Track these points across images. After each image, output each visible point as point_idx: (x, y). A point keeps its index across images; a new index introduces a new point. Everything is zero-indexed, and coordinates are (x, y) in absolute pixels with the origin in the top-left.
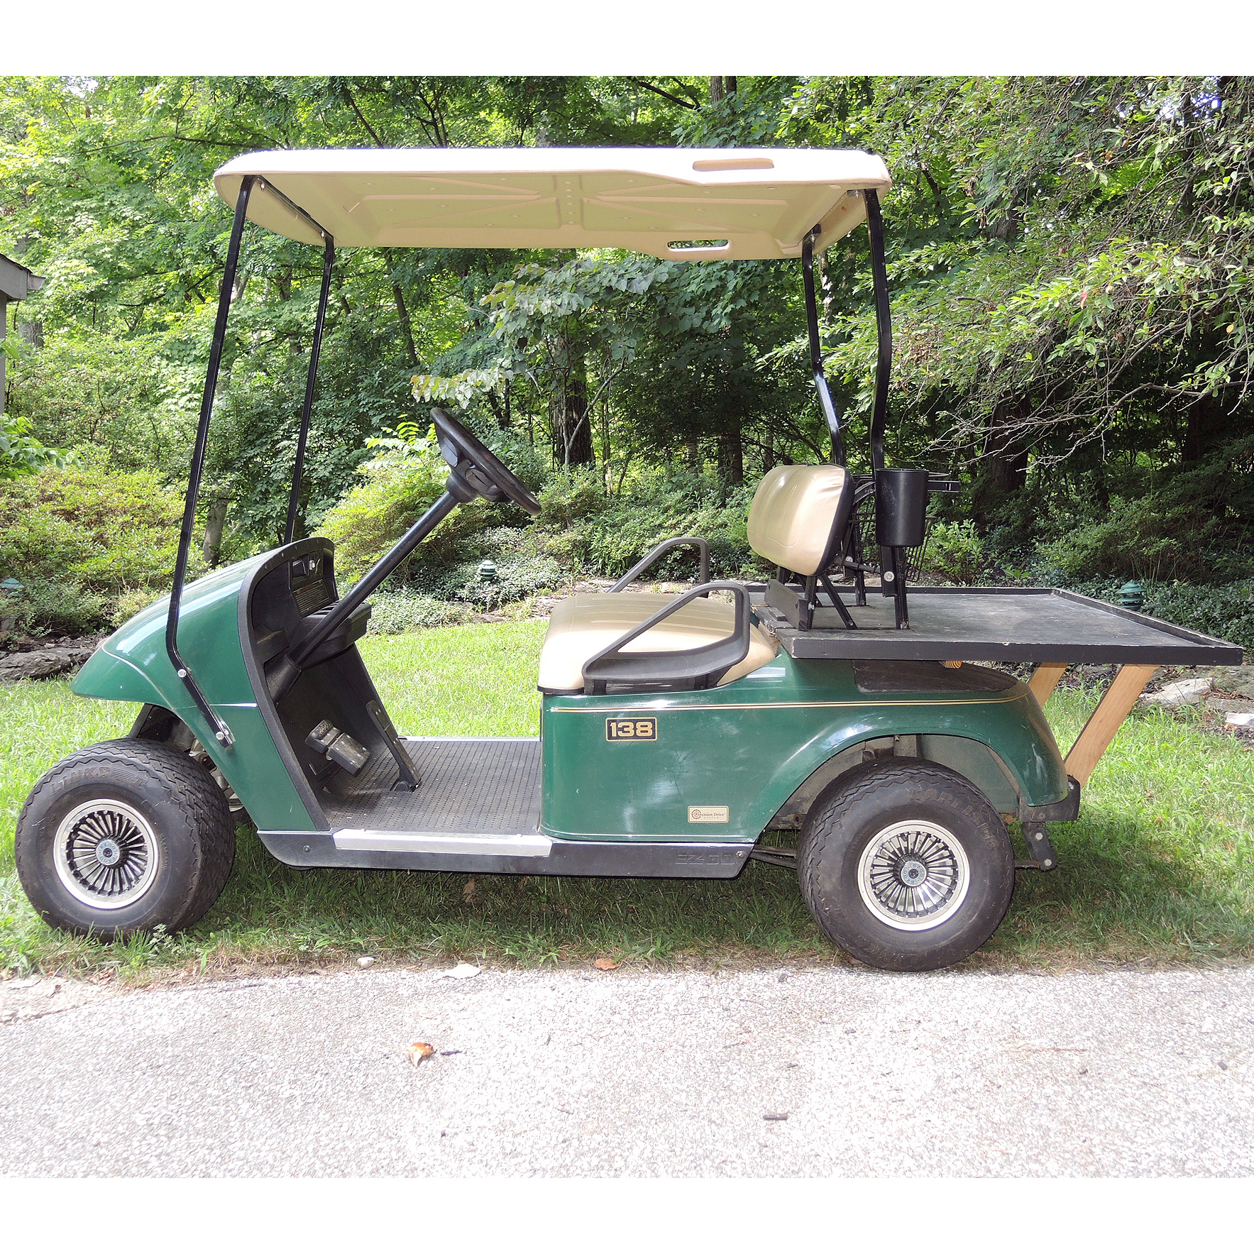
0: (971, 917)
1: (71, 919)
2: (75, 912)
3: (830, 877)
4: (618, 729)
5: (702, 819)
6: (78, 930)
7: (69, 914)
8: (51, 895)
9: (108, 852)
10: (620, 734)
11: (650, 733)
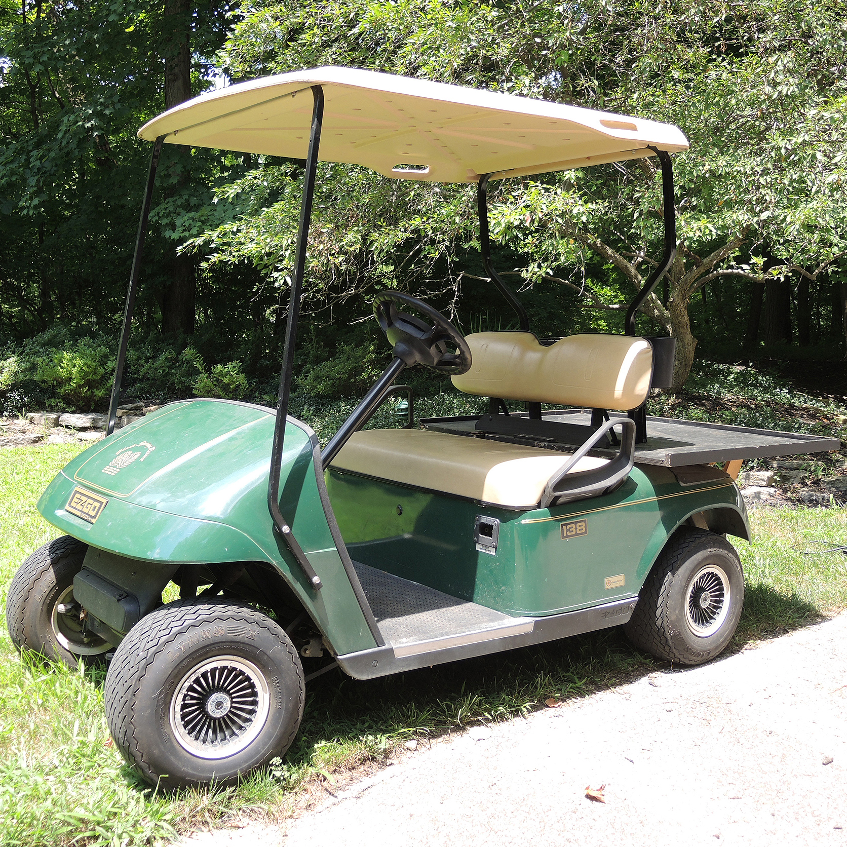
0: (731, 620)
1: (193, 775)
2: (195, 767)
3: (675, 611)
4: (567, 530)
5: (613, 586)
6: (202, 783)
7: (191, 771)
8: (172, 758)
9: (219, 705)
10: (569, 534)
11: (584, 531)
